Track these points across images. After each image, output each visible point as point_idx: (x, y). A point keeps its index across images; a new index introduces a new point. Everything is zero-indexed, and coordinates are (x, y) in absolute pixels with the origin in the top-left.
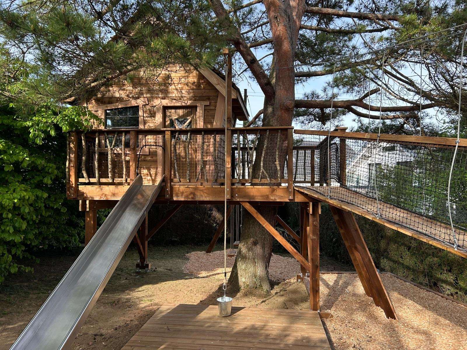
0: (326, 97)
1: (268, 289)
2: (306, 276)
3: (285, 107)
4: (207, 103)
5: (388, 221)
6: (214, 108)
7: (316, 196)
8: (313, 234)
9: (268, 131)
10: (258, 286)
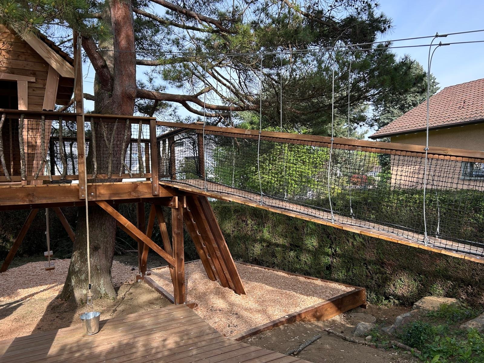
0: (152, 88)
1: (114, 296)
2: (146, 274)
3: (128, 95)
4: (33, 79)
5: (272, 206)
6: (42, 86)
7: (191, 190)
8: (178, 228)
9: (128, 120)
10: (103, 295)
